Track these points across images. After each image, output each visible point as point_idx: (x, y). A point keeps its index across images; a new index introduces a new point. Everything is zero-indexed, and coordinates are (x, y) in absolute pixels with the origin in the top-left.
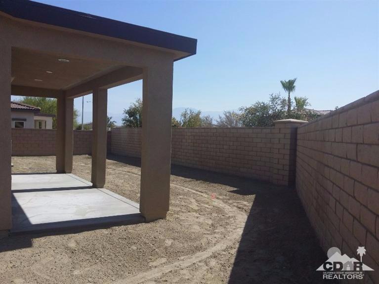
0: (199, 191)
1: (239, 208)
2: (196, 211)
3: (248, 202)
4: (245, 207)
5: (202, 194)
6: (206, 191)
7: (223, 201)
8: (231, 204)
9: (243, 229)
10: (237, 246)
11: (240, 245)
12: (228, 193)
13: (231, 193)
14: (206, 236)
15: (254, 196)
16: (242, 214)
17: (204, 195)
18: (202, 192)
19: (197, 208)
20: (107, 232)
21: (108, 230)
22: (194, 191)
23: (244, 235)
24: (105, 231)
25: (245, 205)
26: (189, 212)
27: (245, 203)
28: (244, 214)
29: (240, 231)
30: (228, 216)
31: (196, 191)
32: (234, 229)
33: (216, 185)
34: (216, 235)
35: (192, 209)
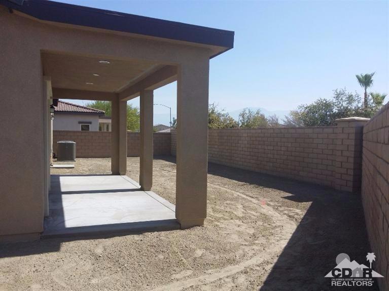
0: (250, 197)
1: (290, 216)
2: (239, 218)
3: (300, 210)
4: (296, 216)
5: (252, 199)
6: (258, 196)
7: (274, 208)
8: (281, 211)
9: (287, 241)
10: (275, 260)
11: (278, 260)
12: (281, 199)
13: (284, 200)
14: (243, 247)
15: (310, 203)
16: (291, 224)
17: (254, 200)
18: (253, 198)
19: (241, 215)
20: (138, 239)
21: (141, 236)
22: (245, 196)
23: (286, 248)
24: (136, 237)
25: (297, 214)
26: (232, 219)
27: (298, 211)
28: (293, 223)
29: (284, 244)
30: (274, 225)
31: (247, 195)
32: (278, 241)
33: (270, 190)
34: (254, 247)
35: (236, 215)
